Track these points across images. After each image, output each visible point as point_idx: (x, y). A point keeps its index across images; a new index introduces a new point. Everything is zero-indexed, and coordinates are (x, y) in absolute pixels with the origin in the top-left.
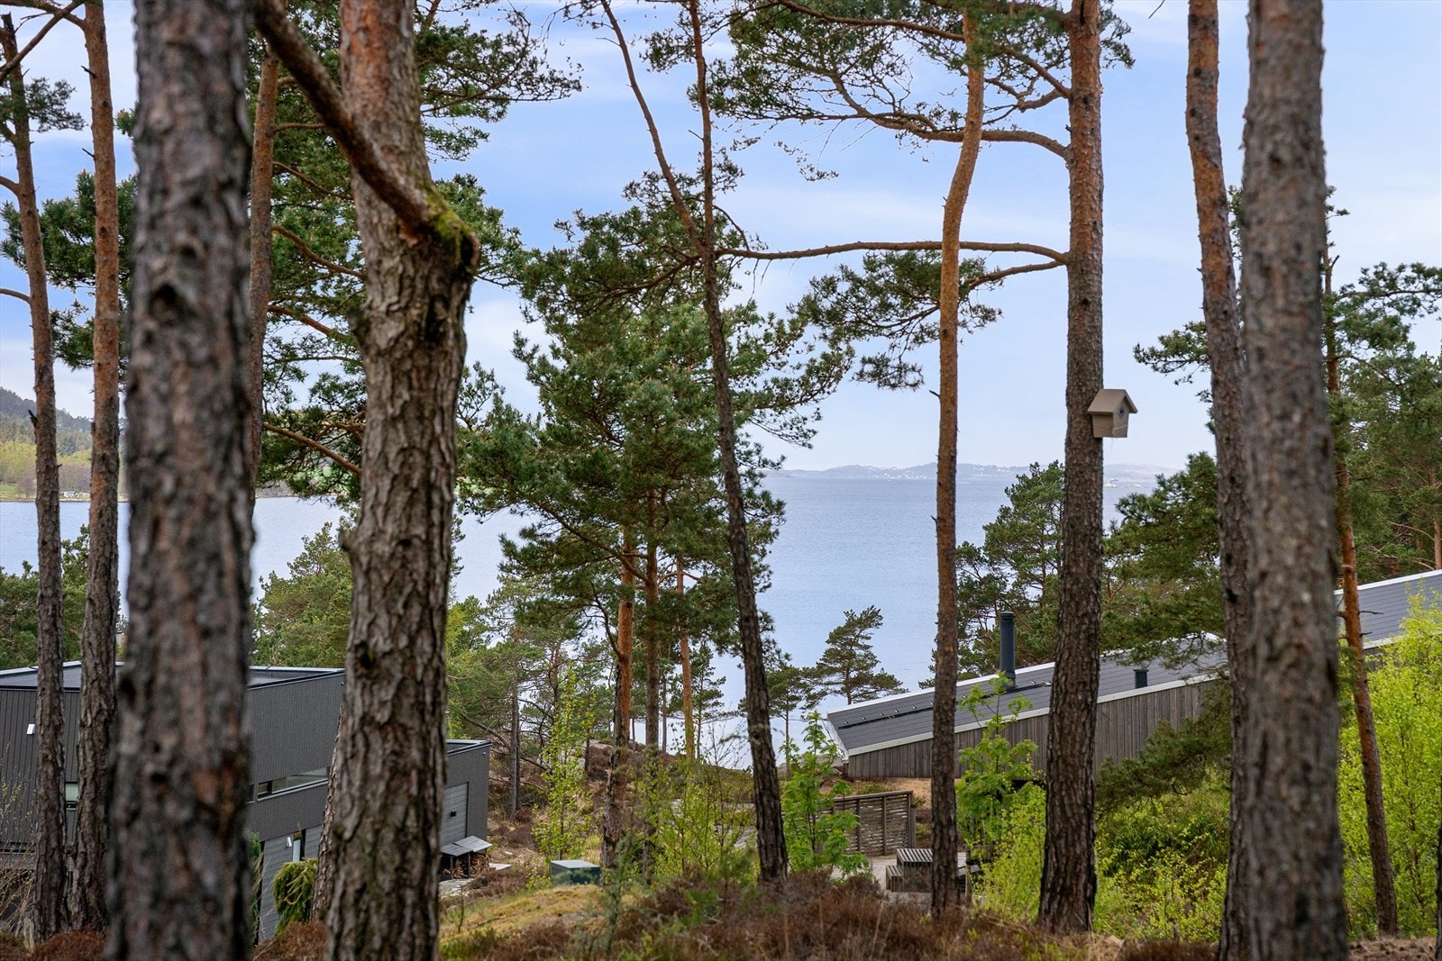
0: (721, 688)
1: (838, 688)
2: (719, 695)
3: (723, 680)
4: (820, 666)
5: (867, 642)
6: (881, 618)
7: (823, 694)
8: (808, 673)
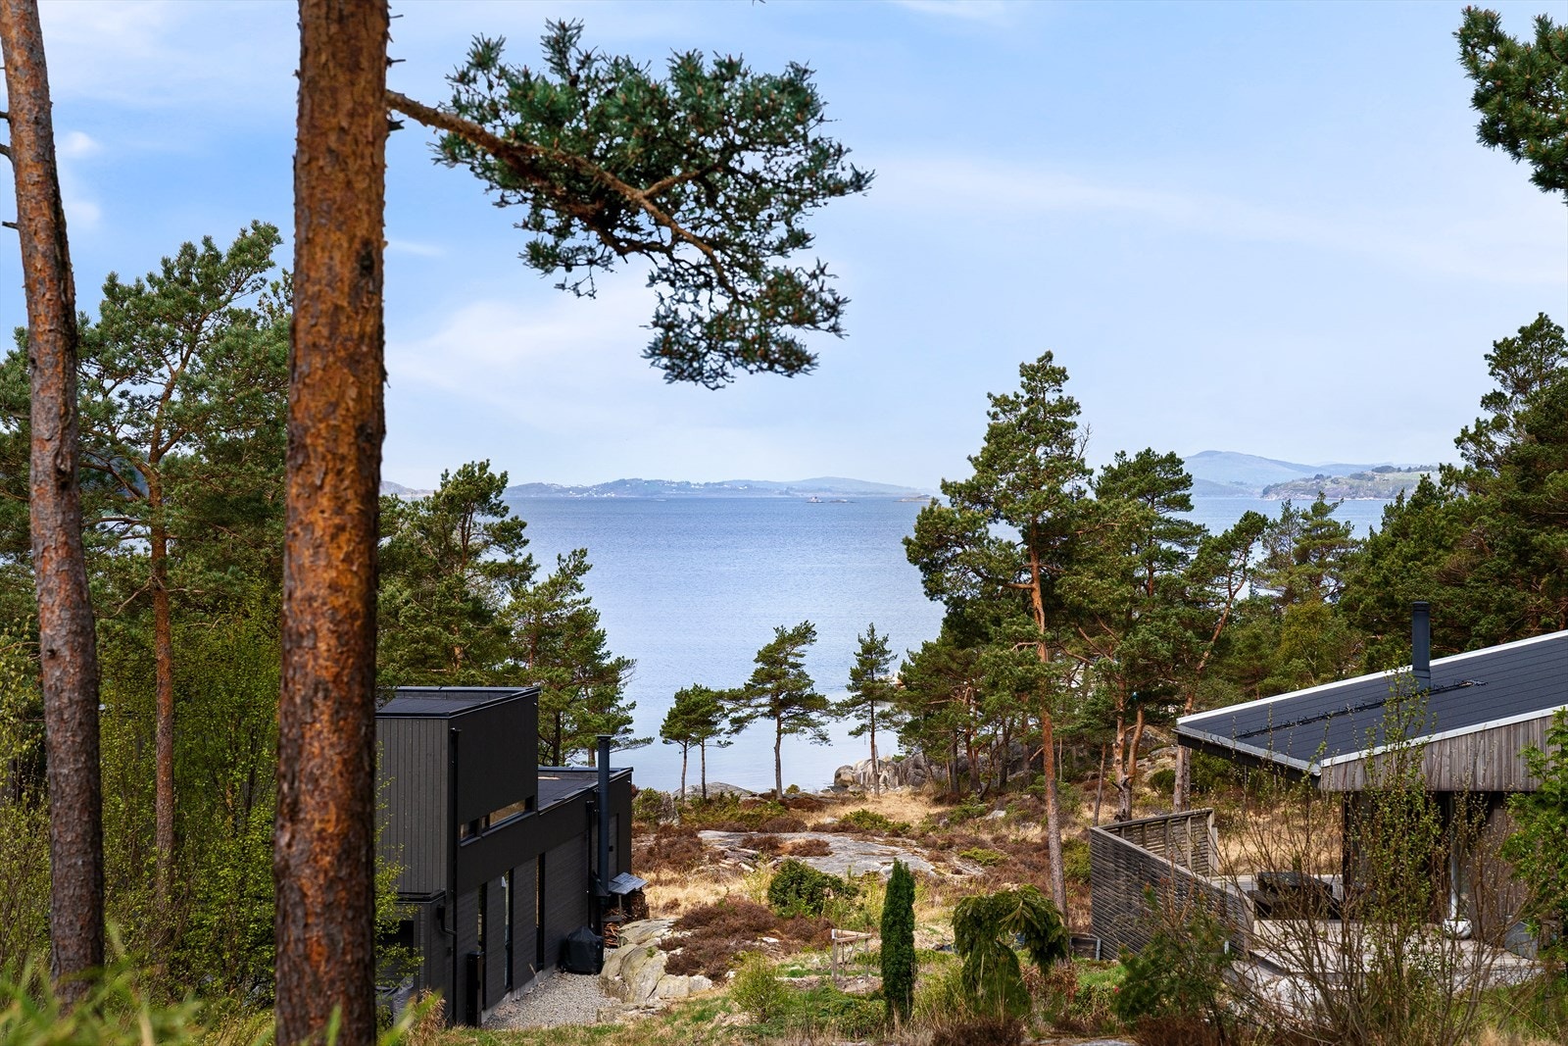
0: (630, 713)
1: (767, 709)
2: (629, 721)
3: (633, 705)
4: (748, 687)
5: (800, 661)
6: (815, 633)
7: (750, 717)
8: (734, 696)
